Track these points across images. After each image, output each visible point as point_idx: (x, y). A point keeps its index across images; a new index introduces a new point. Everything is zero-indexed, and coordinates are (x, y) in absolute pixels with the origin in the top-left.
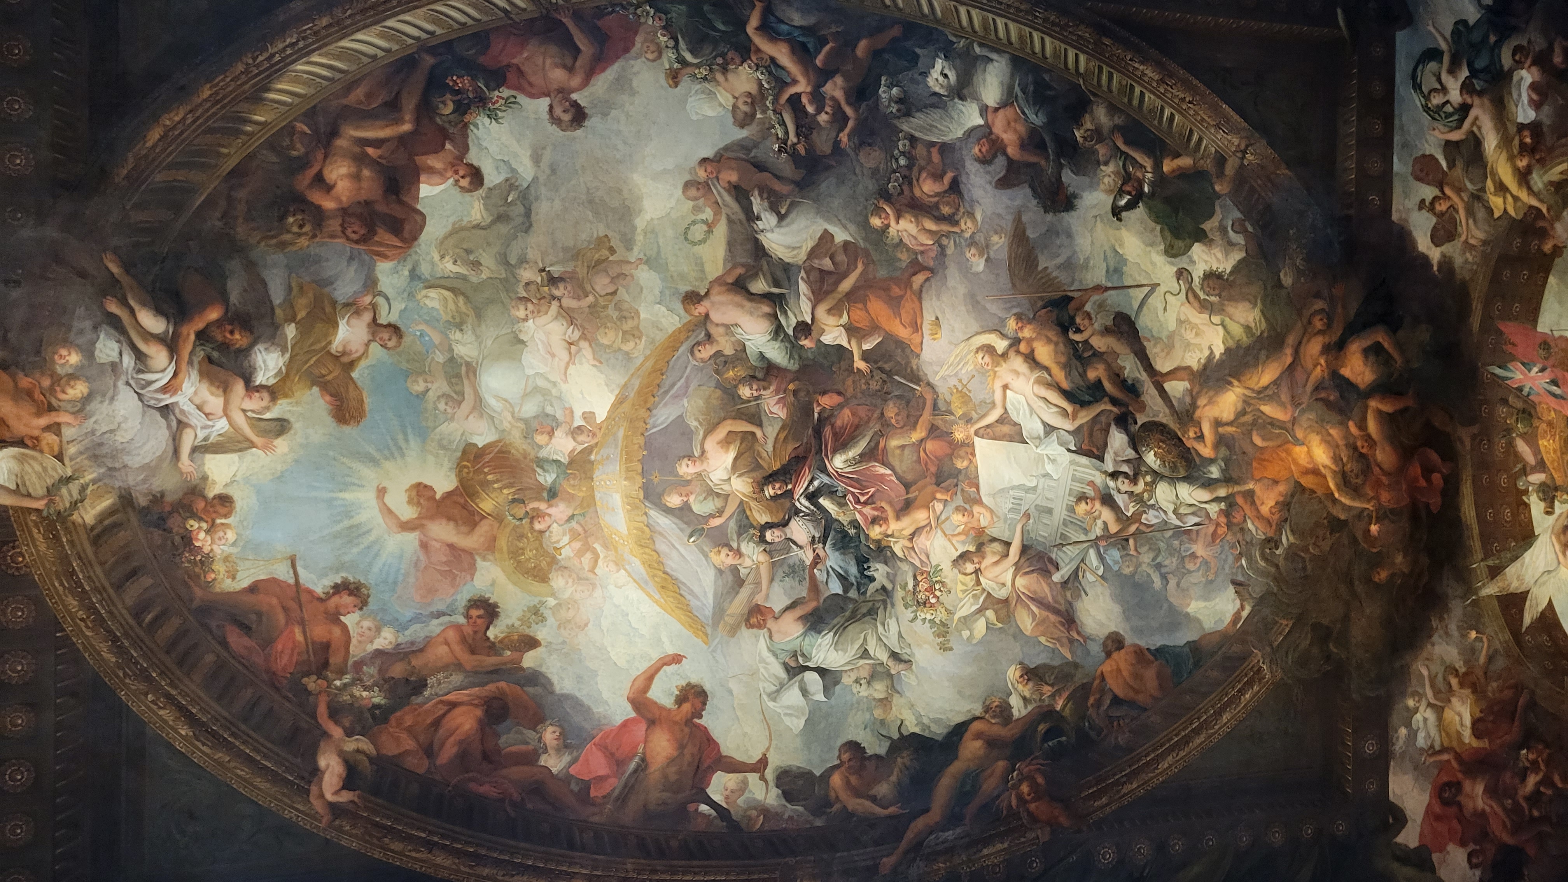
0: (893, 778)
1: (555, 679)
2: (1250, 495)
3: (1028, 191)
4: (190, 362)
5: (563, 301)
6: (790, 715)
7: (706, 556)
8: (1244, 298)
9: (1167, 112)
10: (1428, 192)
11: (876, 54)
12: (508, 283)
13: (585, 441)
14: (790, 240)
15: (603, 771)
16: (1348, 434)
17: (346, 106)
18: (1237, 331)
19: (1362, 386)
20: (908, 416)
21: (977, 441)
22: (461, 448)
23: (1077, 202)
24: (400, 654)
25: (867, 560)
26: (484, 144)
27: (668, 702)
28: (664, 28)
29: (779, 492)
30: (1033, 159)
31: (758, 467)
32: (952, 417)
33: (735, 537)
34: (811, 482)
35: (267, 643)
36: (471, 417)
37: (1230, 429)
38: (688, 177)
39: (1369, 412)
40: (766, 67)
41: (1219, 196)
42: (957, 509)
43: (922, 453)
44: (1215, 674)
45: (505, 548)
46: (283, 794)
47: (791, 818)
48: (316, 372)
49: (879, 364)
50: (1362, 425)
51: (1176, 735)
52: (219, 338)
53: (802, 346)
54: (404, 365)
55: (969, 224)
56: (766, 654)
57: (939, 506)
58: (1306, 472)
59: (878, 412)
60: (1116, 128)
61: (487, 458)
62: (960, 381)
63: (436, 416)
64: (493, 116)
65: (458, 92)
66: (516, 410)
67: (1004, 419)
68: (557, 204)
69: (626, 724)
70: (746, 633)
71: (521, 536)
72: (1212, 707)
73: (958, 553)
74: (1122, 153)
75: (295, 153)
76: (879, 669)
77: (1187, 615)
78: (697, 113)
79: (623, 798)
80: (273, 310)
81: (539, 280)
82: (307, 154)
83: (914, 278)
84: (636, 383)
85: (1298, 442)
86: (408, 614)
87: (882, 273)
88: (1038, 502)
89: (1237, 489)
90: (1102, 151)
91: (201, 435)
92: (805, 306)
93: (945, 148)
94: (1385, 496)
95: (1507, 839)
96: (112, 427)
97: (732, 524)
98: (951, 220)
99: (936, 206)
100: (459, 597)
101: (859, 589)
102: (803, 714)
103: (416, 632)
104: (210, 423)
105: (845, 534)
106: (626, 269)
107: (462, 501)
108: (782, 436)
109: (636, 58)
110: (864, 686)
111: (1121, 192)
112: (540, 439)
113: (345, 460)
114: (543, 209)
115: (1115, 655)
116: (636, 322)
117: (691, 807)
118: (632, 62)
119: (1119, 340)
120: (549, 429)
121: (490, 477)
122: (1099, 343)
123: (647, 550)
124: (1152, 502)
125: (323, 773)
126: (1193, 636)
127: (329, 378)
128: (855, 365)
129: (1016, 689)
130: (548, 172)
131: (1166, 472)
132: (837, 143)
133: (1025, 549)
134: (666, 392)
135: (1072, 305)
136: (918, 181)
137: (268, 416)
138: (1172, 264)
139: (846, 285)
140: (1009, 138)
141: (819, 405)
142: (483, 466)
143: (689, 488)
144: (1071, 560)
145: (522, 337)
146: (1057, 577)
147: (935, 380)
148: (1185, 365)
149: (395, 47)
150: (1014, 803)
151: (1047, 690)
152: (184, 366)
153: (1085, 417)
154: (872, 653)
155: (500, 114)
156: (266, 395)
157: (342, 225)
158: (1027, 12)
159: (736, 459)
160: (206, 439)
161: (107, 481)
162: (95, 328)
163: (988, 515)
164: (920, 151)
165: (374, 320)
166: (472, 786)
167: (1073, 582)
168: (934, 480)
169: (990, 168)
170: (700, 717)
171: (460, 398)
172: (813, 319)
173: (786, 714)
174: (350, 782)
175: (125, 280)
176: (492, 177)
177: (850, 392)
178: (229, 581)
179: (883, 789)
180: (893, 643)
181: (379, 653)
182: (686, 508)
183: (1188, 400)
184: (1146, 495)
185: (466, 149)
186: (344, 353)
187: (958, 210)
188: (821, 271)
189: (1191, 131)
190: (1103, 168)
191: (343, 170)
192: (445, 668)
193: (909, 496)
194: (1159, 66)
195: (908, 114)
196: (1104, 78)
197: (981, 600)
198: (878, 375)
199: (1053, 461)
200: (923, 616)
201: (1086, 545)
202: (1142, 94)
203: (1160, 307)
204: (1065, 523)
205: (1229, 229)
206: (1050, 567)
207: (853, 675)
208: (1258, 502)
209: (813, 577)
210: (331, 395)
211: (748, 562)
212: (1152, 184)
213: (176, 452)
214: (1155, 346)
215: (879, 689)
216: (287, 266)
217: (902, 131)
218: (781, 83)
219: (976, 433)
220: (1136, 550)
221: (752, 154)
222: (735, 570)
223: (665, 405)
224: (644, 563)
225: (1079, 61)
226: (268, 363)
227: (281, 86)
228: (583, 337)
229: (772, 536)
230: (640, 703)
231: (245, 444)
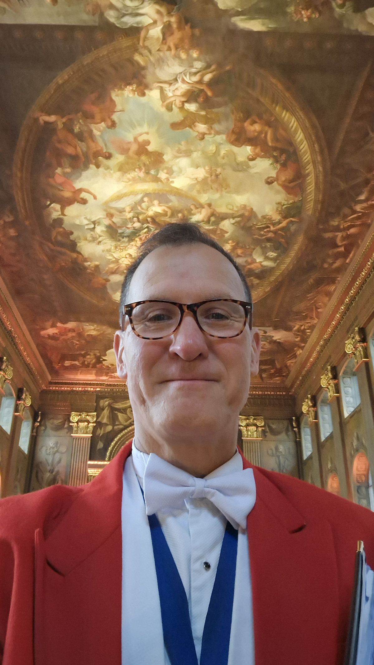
0: (63, 240)
1: (87, 172)
4: (193, 87)
5: (210, 178)
6: (80, 221)
7: (129, 205)
12: (217, 165)
13: (165, 181)
14: (226, 225)
15: (57, 181)
22: (162, 153)
24: (92, 136)
25: (129, 237)
26: (263, 162)
27: (82, 196)
28: (294, 202)
29: (149, 221)
31: (157, 217)
33: (135, 212)
34: (152, 227)
36: (172, 155)
38: (247, 205)
40: (279, 221)
45: (129, 161)
46: (40, 106)
47: (48, 220)
48: (189, 119)
51: (82, 290)
52: (201, 95)
54: (190, 140)
56: (99, 217)
61: (159, 159)
63: (173, 147)
64: (271, 164)
65: (280, 156)
66: (175, 166)
68: (242, 177)
70: (105, 213)
71: (133, 165)
72: (91, 296)
75: (264, 116)
77: (115, 292)
78: (267, 208)
79: (49, 185)
81: (217, 173)
82: (264, 120)
84: (183, 193)
86: (106, 138)
91: (166, 89)
93: (251, 255)
96: (170, 65)
97: (138, 211)
99: (234, 253)
100: (112, 151)
102: (81, 224)
103: (100, 140)
104: (171, 91)
105: (137, 233)
106: (220, 191)
107: (144, 152)
110: (90, 236)
113: (158, 124)
114: (240, 174)
116: (202, 193)
117: (48, 200)
120: (169, 173)
121: (152, 159)
123: (129, 193)
125: (49, 116)
126: (110, 293)
127: (186, 122)
130: (252, 175)
132: (255, 235)
134: (180, 199)
136: (242, 250)
137: (173, 106)
140: (252, 266)
142: (156, 157)
143: (150, 203)
145: (199, 168)
149: (297, 142)
151: (93, 269)
152: (191, 85)
154: (101, 238)
155: (272, 166)
156: (181, 106)
157: (239, 127)
158: (288, 270)
159: (159, 212)
160: (165, 90)
161: (150, 63)
162: (206, 62)
164: (250, 250)
165: (206, 134)
166: (49, 152)
170: (78, 202)
171: (179, 153)
174: (46, 123)
175: (223, 71)
176: (251, 163)
178: (115, 95)
180: (104, 241)
182: (144, 202)
185: (261, 157)
186: (195, 126)
188: (216, 231)
191: (257, 128)
195: (262, 248)
196: (267, 282)
197: (118, 258)
200: (113, 247)
202: (262, 288)
207: (93, 234)
209: (123, 227)
210: (181, 122)
211: (127, 214)
213: (161, 82)
216: (225, 113)
217: (257, 247)
218: (274, 225)
221: (253, 218)
222: (125, 211)
223: (176, 198)
224: (126, 192)
225: (272, 279)
226: (192, 107)
227: (288, 114)
228: (198, 182)
229: (135, 219)
230: (81, 190)
231: (164, 101)
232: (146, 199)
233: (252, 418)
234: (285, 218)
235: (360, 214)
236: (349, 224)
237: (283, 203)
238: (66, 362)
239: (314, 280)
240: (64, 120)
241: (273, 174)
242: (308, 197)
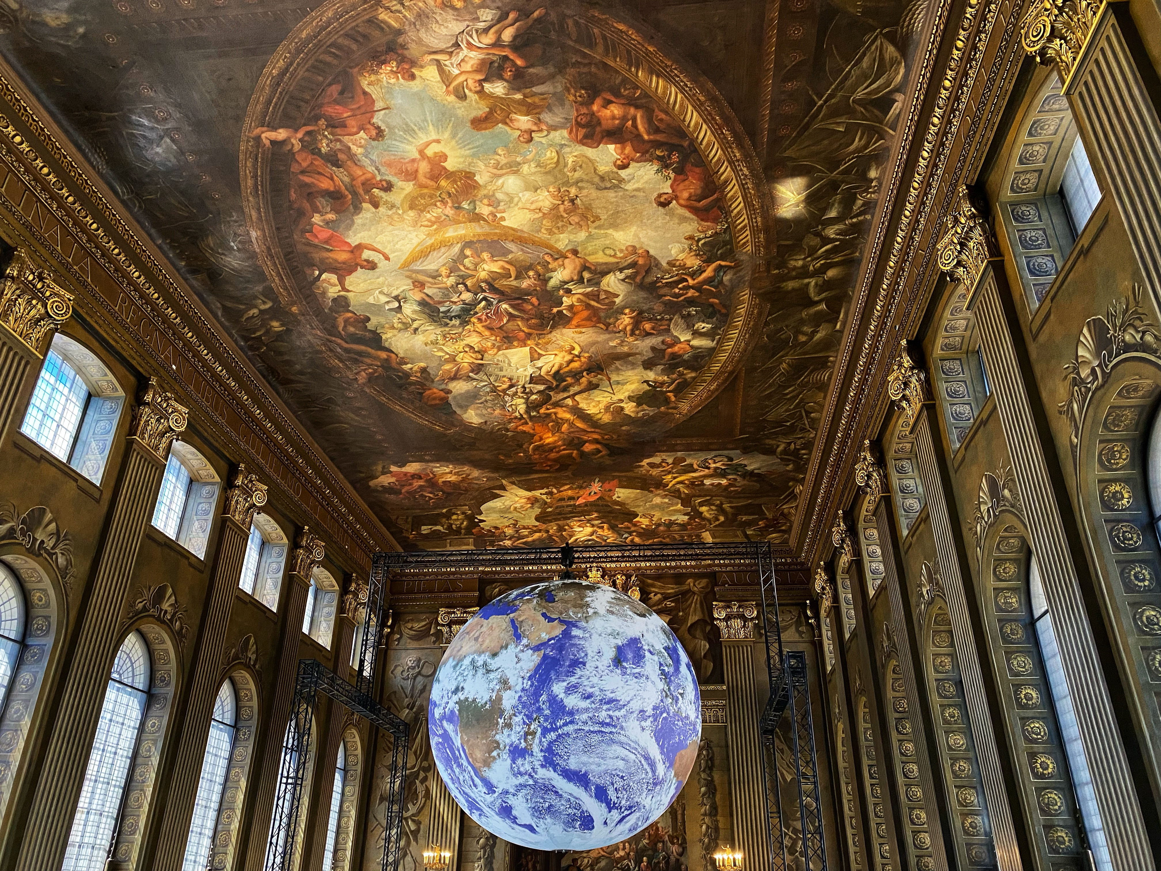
0: (358, 332)
1: (360, 216)
3: (651, 356)
4: (489, 54)
5: (562, 206)
7: (443, 265)
8: (614, 418)
9: (695, 393)
10: (670, 461)
11: (712, 305)
12: (567, 183)
13: (489, 218)
14: (612, 283)
15: (319, 236)
16: (560, 446)
17: (653, 110)
18: (599, 416)
19: (582, 449)
20: (534, 326)
22: (472, 171)
24: (352, 157)
25: (459, 318)
26: (642, 169)
28: (716, 232)
29: (484, 288)
30: (667, 357)
31: (494, 280)
35: (336, 102)
36: (489, 174)
37: (554, 417)
38: (638, 246)
39: (571, 451)
40: (700, 269)
41: (659, 408)
43: (517, 332)
44: (444, 419)
46: (257, 117)
48: (497, 109)
50: (565, 449)
51: (413, 410)
52: (506, 66)
53: (559, 291)
54: (511, 145)
55: (632, 340)
56: (401, 289)
57: (493, 338)
58: (541, 437)
59: (534, 317)
60: (686, 380)
61: (469, 182)
62: (555, 341)
63: (486, 160)
64: (658, 171)
65: (669, 156)
67: (540, 355)
68: (613, 199)
69: (347, 243)
70: (410, 281)
71: (431, 197)
72: (428, 418)
73: (473, 345)
74: (674, 382)
75: (622, 90)
76: (408, 325)
77: (467, 410)
78: (672, 247)
79: (309, 244)
80: (528, 87)
82: (623, 96)
83: (601, 324)
84: (526, 235)
85: (553, 435)
86: (374, 158)
88: (504, 367)
89: (528, 420)
91: (447, 63)
93: (668, 330)
94: (536, 457)
95: (403, 491)
96: (440, 22)
97: (462, 273)
98: (632, 334)
99: (639, 329)
101: (444, 316)
102: (376, 302)
103: (365, 162)
104: (455, 66)
105: (470, 310)
106: (584, 228)
107: (443, 173)
108: (512, 287)
110: (398, 321)
111: (655, 382)
112: (485, 201)
113: (451, 125)
114: (611, 194)
115: (442, 392)
116: (557, 233)
117: (315, 268)
119: (587, 385)
120: (492, 204)
121: (459, 183)
122: (584, 380)
123: (439, 244)
124: (515, 398)
125: (275, 132)
126: (458, 412)
127: (496, 115)
128: (555, 308)
129: (415, 366)
130: (631, 195)
132: (665, 296)
133: (481, 364)
134: (524, 246)
135: (599, 371)
136: (650, 322)
139: (593, 303)
140: (676, 349)
141: (532, 298)
142: (465, 180)
143: (476, 257)
145: (539, 191)
146: (471, 374)
147: (554, 333)
148: (580, 403)
149: (691, 128)
151: (419, 375)
152: (485, 51)
153: (548, 378)
154: (415, 322)
155: (660, 174)
156: (478, 89)
157: (584, 114)
158: (738, 350)
159: (496, 272)
160: (445, 65)
161: (407, 23)
162: (498, 8)
163: (494, 353)
164: (665, 322)
165: (533, 131)
166: (293, 190)
167: (469, 379)
168: (505, 336)
170: (362, 268)
172: (574, 294)
173: (374, 297)
174: (273, 143)
175: (530, 21)
176: (623, 173)
177: (542, 308)
179: (352, 329)
180: (422, 328)
181: (349, 148)
182: (466, 257)
183: (564, 405)
184: (517, 396)
185: (638, 162)
186: (511, 120)
187: (638, 336)
188: (599, 295)
189: (687, 399)
191: (616, 112)
192: (350, 175)
193: (495, 329)
194: (717, 389)
195: (683, 317)
196: (709, 375)
199: (525, 371)
200: (439, 337)
201: (489, 381)
202: (702, 386)
204: (497, 375)
206: (475, 372)
207: (402, 317)
209: (445, 301)
210: (486, 117)
211: (445, 280)
212: (661, 390)
213: (434, 53)
215: (398, 325)
216: (555, 92)
217: (674, 316)
218: (693, 275)
219: (531, 347)
220: (491, 395)
222: (440, 275)
223: (517, 246)
224: (432, 244)
225: (716, 367)
226: (498, 88)
227: (660, 81)
228: (544, 214)
229: (461, 287)
230: (360, 247)
231: (447, 83)
232: (468, 252)
233: (735, 605)
234: (709, 261)
235: (837, 243)
236: (822, 262)
237: (697, 236)
238: (423, 528)
239: (788, 364)
240: (300, 135)
241: (666, 188)
242: (738, 222)
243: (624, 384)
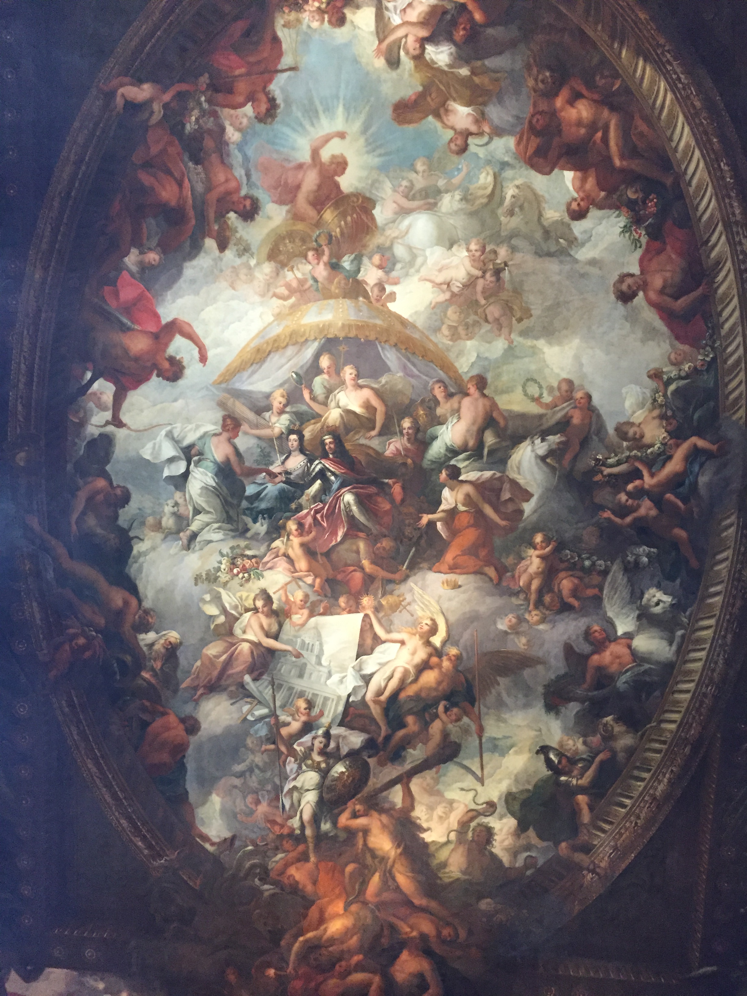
0: (99, 531)
1: (195, 262)
2: (304, 857)
3: (562, 672)
5: (482, 280)
6: (154, 448)
7: (281, 385)
8: (470, 863)
9: (628, 802)
11: (675, 545)
12: (496, 237)
13: (373, 293)
14: (526, 465)
15: (122, 296)
17: (633, 117)
18: (443, 855)
19: (392, 969)
20: (383, 558)
21: (360, 616)
22: (373, 197)
23: (552, 715)
24: (221, 146)
25: (270, 517)
26: (604, 222)
27: (171, 350)
28: (695, 368)
29: (327, 447)
31: (347, 431)
32: (380, 596)
33: (294, 410)
34: (333, 474)
35: (236, 49)
36: (395, 205)
37: (360, 843)
38: (576, 383)
39: (370, 975)
40: (664, 451)
41: (557, 844)
42: (307, 596)
43: (352, 568)
44: (159, 815)
45: (295, 228)
46: (125, 58)
47: (75, 444)
48: (434, 89)
49: (424, 535)
50: (359, 967)
51: (113, 777)
52: (461, 20)
53: (441, 472)
54: (436, 155)
55: (536, 618)
56: (203, 430)
57: (309, 580)
58: (322, 912)
59: (387, 533)
60: (614, 753)
61: (364, 217)
62: (409, 604)
64: (626, 229)
65: (644, 202)
66: (400, 241)
67: (377, 640)
68: (556, 278)
69: (157, 317)
70: (219, 415)
71: (303, 241)
72: (133, 811)
73: (271, 594)
74: (593, 758)
75: (598, 78)
76: (185, 522)
77: (209, 793)
78: (627, 393)
80: (480, 59)
81: (498, 261)
82: (598, 87)
83: (493, 569)
84: (416, 336)
85: (347, 906)
86: (250, 152)
87: (498, 541)
88: (309, 667)
89: (311, 846)
90: (595, 740)
91: (390, 5)
92: (473, 476)
93: (598, 600)
94: (298, 984)
97: (304, 408)
98: (539, 603)
99: (551, 590)
100: (261, 191)
101: (248, 509)
102: (155, 458)
103: (236, 158)
104: (398, 12)
105: (292, 499)
106: (505, 331)
107: (332, 196)
108: (371, 452)
109: (672, 346)
110: (171, 509)
111: (560, 755)
112: (376, 259)
113: (367, 109)
114: (554, 267)
115: (181, 727)
116: (463, 336)
117: (90, 365)
118: (668, 341)
119: (438, 745)
120: (384, 265)
121: (349, 218)
122: (436, 727)
123: (288, 339)
124: (304, 768)
125: (139, 87)
126: (192, 798)
127: (429, 99)
128: (425, 515)
129: (160, 638)
130: (582, 271)
131: (328, 782)
132: (602, 508)
133: (271, 652)
134: (409, 360)
135: (466, 704)
136: (571, 575)
137: (402, 53)
138: (500, 799)
139: (488, 511)
140: (606, 657)
141: (394, 483)
142: (358, 214)
143: (334, 375)
144: (260, 692)
145: (455, 248)
146: (247, 678)
147: (411, 583)
148: (416, 804)
149: (679, 155)
150: (71, 631)
153: (376, 711)
154: (198, 517)
155: (627, 235)
156: (417, 52)
157: (543, 111)
158: (711, 679)
159: (354, 413)
160: (387, 9)
163: (300, 622)
164: (596, 579)
165: (471, 134)
166: (119, 197)
167: (242, 693)
168: (330, 577)
169: (581, 639)
170: (158, 376)
171: (410, 197)
172: (462, 481)
173: (155, 444)
177: (404, 510)
178: (282, 22)
179: (91, 521)
180: (205, 536)
181: (223, 130)
183: (387, 806)
184: (309, 762)
186: (447, 111)
187: (547, 609)
188: (501, 489)
189: (611, 823)
190: (581, 740)
191: (584, 114)
192: (209, 179)
193: (319, 556)
194: (667, 796)
195: (626, 570)
196: (657, 746)
197: (233, 612)
198: (416, 534)
199: (341, 681)
200: (224, 562)
201: (272, 705)
202: (643, 780)
203: (464, 785)
204: (291, 689)
205: (528, 854)
206: (256, 673)
207: (181, 501)
208: (299, 865)
209: (260, 471)
210: (415, 101)
211: (274, 419)
212: (567, 783)
214: (432, 778)
215: (168, 522)
216: (513, 70)
217: (612, 564)
219: (366, 616)
220: (266, 750)
221: (594, 437)
222: (269, 408)
223: (399, 359)
224: (278, 336)
225: (671, 724)
227: (648, 70)
228: (454, 295)
229: (293, 440)
230: (172, 328)
231: (381, 36)
237: (666, 373)
240: (167, 97)
242: (730, 349)
243: (503, 753)
